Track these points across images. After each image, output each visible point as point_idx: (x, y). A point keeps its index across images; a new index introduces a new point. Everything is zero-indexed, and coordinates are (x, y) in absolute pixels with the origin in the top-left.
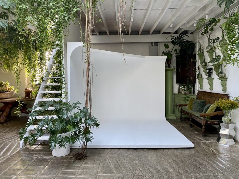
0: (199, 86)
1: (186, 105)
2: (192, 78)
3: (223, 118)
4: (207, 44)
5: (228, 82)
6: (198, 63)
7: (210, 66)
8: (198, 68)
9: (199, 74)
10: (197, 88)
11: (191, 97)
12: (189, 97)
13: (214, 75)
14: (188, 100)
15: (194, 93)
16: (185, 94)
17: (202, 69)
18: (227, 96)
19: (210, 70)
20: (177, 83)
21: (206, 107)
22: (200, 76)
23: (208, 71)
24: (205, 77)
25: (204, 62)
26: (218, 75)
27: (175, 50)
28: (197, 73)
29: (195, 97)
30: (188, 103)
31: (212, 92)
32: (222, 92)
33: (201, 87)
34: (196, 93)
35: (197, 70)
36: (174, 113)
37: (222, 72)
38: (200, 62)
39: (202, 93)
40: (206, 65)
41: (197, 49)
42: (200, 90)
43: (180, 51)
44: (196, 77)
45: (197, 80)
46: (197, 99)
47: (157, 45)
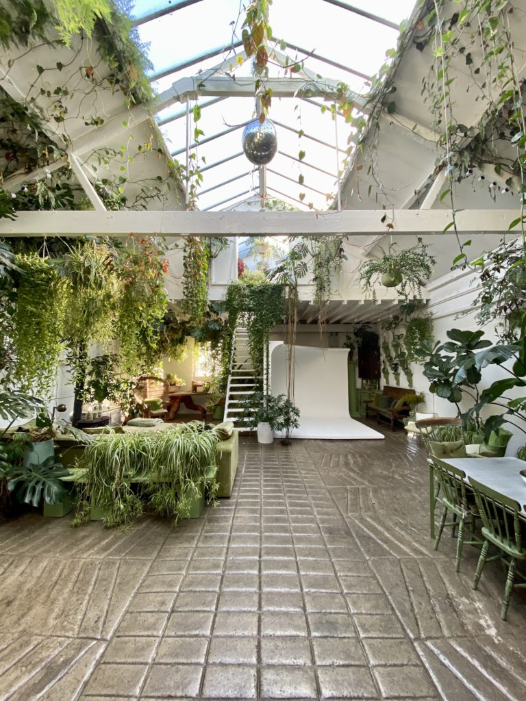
0: (385, 381)
1: (372, 402)
2: (376, 372)
3: (410, 413)
4: (391, 338)
5: (414, 378)
6: (383, 357)
7: (396, 361)
8: (384, 361)
9: (384, 369)
10: (383, 382)
11: (376, 392)
12: (374, 393)
13: (401, 371)
14: (373, 396)
15: (379, 388)
16: (370, 389)
17: (388, 364)
18: (414, 392)
19: (396, 365)
20: (360, 376)
21: (393, 403)
22: (386, 370)
23: (393, 366)
24: (391, 372)
25: (389, 356)
26: (404, 370)
27: (357, 342)
28: (382, 367)
29: (381, 393)
30: (373, 399)
31: (399, 387)
32: (408, 388)
33: (387, 382)
34: (382, 388)
35: (382, 364)
36: (357, 410)
37: (407, 368)
38: (384, 355)
39: (388, 389)
40: (391, 359)
41: (381, 342)
42: (385, 385)
43: (363, 342)
44: (382, 372)
45: (382, 375)
46: (384, 394)
47: (337, 335)
